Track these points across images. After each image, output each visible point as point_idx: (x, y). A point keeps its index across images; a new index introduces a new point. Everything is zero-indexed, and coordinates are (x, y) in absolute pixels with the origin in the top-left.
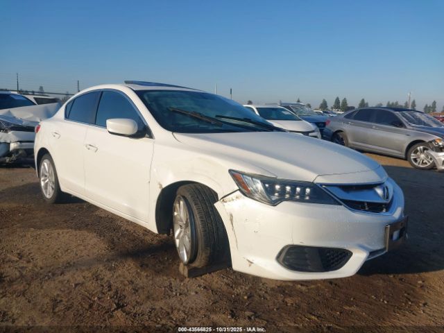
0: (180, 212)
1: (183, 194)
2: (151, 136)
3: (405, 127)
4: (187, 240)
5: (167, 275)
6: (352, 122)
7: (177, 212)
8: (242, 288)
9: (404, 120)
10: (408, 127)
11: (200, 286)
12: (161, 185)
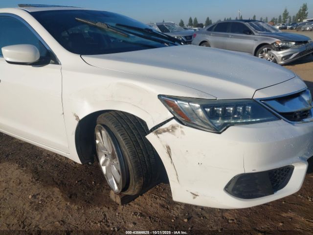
0: (102, 140)
1: (104, 123)
2: (56, 62)
3: (254, 34)
4: (115, 169)
5: (99, 205)
6: (213, 34)
7: (99, 140)
8: (178, 208)
9: (252, 29)
10: (256, 34)
11: (135, 214)
12: (77, 117)
